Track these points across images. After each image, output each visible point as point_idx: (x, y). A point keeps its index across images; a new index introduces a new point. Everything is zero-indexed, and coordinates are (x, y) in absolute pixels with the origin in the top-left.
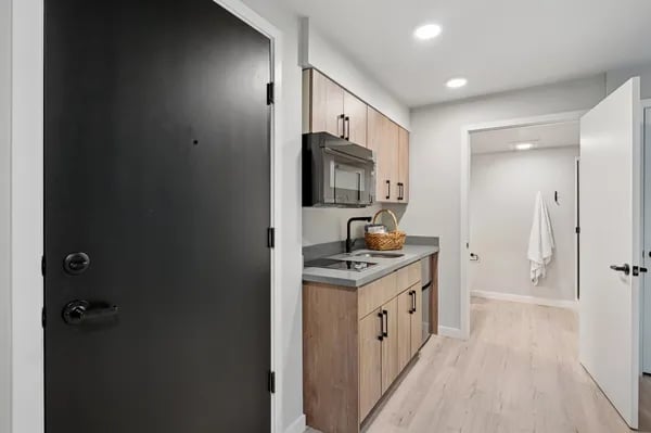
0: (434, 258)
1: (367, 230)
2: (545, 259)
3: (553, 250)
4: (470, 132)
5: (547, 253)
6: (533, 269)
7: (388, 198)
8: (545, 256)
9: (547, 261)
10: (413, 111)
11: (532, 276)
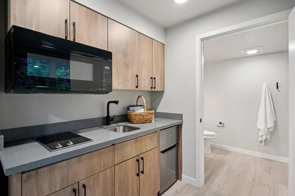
0: (179, 127)
1: (129, 109)
2: (269, 128)
3: (275, 122)
4: (202, 40)
5: (270, 124)
6: (260, 135)
7: (137, 87)
8: (269, 126)
9: (271, 130)
10: (167, 30)
11: (260, 139)
